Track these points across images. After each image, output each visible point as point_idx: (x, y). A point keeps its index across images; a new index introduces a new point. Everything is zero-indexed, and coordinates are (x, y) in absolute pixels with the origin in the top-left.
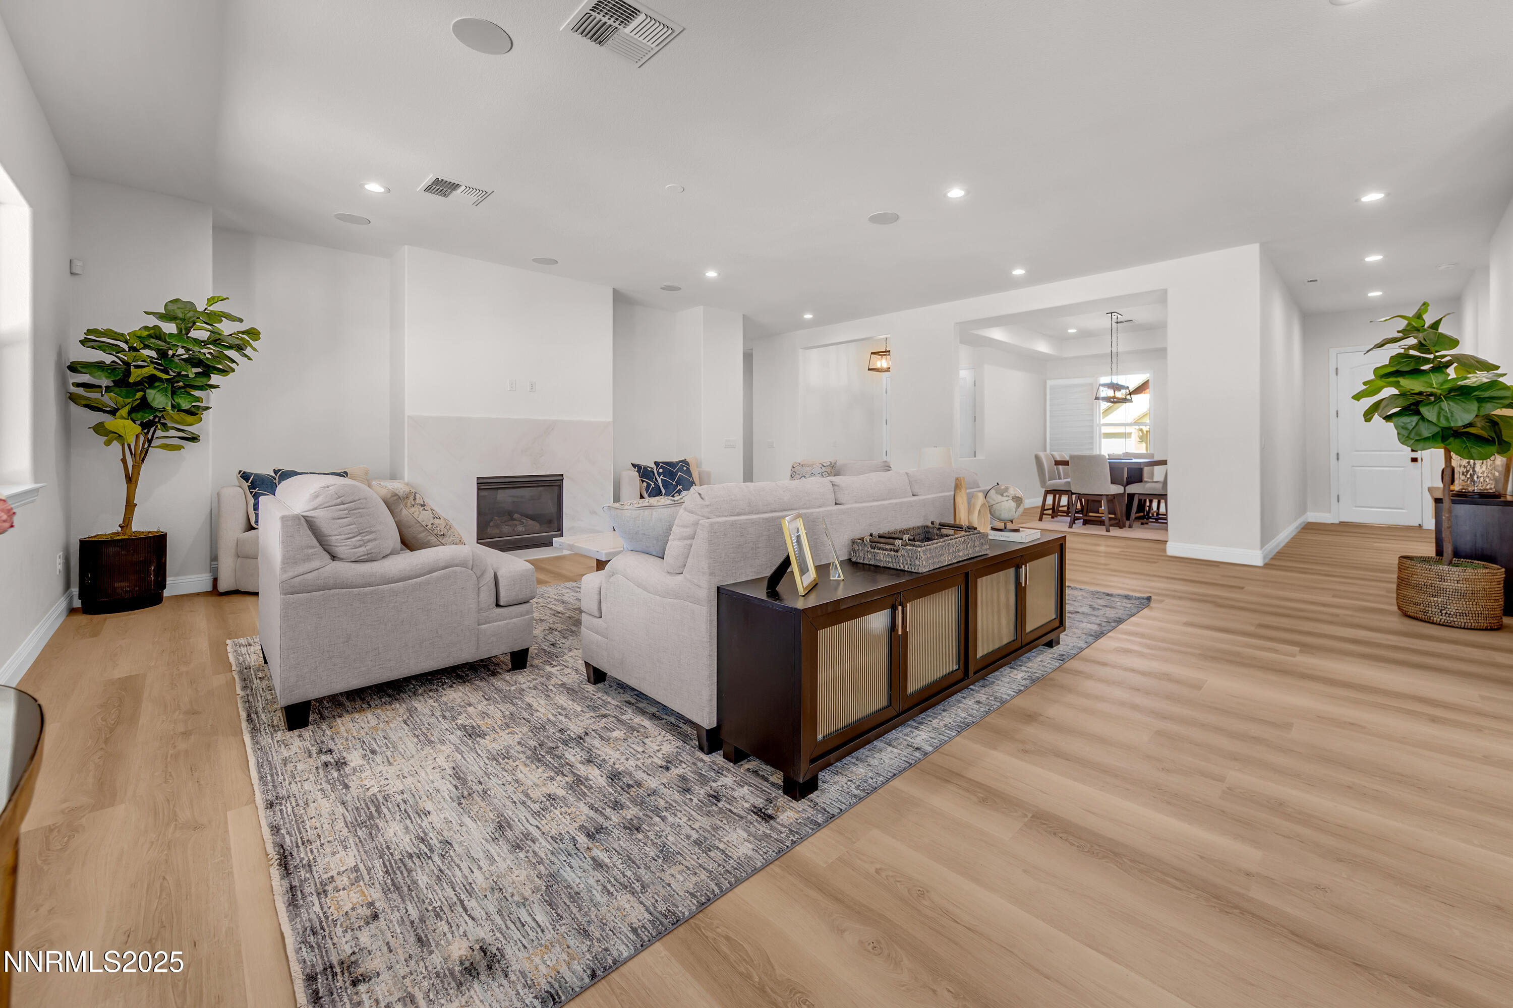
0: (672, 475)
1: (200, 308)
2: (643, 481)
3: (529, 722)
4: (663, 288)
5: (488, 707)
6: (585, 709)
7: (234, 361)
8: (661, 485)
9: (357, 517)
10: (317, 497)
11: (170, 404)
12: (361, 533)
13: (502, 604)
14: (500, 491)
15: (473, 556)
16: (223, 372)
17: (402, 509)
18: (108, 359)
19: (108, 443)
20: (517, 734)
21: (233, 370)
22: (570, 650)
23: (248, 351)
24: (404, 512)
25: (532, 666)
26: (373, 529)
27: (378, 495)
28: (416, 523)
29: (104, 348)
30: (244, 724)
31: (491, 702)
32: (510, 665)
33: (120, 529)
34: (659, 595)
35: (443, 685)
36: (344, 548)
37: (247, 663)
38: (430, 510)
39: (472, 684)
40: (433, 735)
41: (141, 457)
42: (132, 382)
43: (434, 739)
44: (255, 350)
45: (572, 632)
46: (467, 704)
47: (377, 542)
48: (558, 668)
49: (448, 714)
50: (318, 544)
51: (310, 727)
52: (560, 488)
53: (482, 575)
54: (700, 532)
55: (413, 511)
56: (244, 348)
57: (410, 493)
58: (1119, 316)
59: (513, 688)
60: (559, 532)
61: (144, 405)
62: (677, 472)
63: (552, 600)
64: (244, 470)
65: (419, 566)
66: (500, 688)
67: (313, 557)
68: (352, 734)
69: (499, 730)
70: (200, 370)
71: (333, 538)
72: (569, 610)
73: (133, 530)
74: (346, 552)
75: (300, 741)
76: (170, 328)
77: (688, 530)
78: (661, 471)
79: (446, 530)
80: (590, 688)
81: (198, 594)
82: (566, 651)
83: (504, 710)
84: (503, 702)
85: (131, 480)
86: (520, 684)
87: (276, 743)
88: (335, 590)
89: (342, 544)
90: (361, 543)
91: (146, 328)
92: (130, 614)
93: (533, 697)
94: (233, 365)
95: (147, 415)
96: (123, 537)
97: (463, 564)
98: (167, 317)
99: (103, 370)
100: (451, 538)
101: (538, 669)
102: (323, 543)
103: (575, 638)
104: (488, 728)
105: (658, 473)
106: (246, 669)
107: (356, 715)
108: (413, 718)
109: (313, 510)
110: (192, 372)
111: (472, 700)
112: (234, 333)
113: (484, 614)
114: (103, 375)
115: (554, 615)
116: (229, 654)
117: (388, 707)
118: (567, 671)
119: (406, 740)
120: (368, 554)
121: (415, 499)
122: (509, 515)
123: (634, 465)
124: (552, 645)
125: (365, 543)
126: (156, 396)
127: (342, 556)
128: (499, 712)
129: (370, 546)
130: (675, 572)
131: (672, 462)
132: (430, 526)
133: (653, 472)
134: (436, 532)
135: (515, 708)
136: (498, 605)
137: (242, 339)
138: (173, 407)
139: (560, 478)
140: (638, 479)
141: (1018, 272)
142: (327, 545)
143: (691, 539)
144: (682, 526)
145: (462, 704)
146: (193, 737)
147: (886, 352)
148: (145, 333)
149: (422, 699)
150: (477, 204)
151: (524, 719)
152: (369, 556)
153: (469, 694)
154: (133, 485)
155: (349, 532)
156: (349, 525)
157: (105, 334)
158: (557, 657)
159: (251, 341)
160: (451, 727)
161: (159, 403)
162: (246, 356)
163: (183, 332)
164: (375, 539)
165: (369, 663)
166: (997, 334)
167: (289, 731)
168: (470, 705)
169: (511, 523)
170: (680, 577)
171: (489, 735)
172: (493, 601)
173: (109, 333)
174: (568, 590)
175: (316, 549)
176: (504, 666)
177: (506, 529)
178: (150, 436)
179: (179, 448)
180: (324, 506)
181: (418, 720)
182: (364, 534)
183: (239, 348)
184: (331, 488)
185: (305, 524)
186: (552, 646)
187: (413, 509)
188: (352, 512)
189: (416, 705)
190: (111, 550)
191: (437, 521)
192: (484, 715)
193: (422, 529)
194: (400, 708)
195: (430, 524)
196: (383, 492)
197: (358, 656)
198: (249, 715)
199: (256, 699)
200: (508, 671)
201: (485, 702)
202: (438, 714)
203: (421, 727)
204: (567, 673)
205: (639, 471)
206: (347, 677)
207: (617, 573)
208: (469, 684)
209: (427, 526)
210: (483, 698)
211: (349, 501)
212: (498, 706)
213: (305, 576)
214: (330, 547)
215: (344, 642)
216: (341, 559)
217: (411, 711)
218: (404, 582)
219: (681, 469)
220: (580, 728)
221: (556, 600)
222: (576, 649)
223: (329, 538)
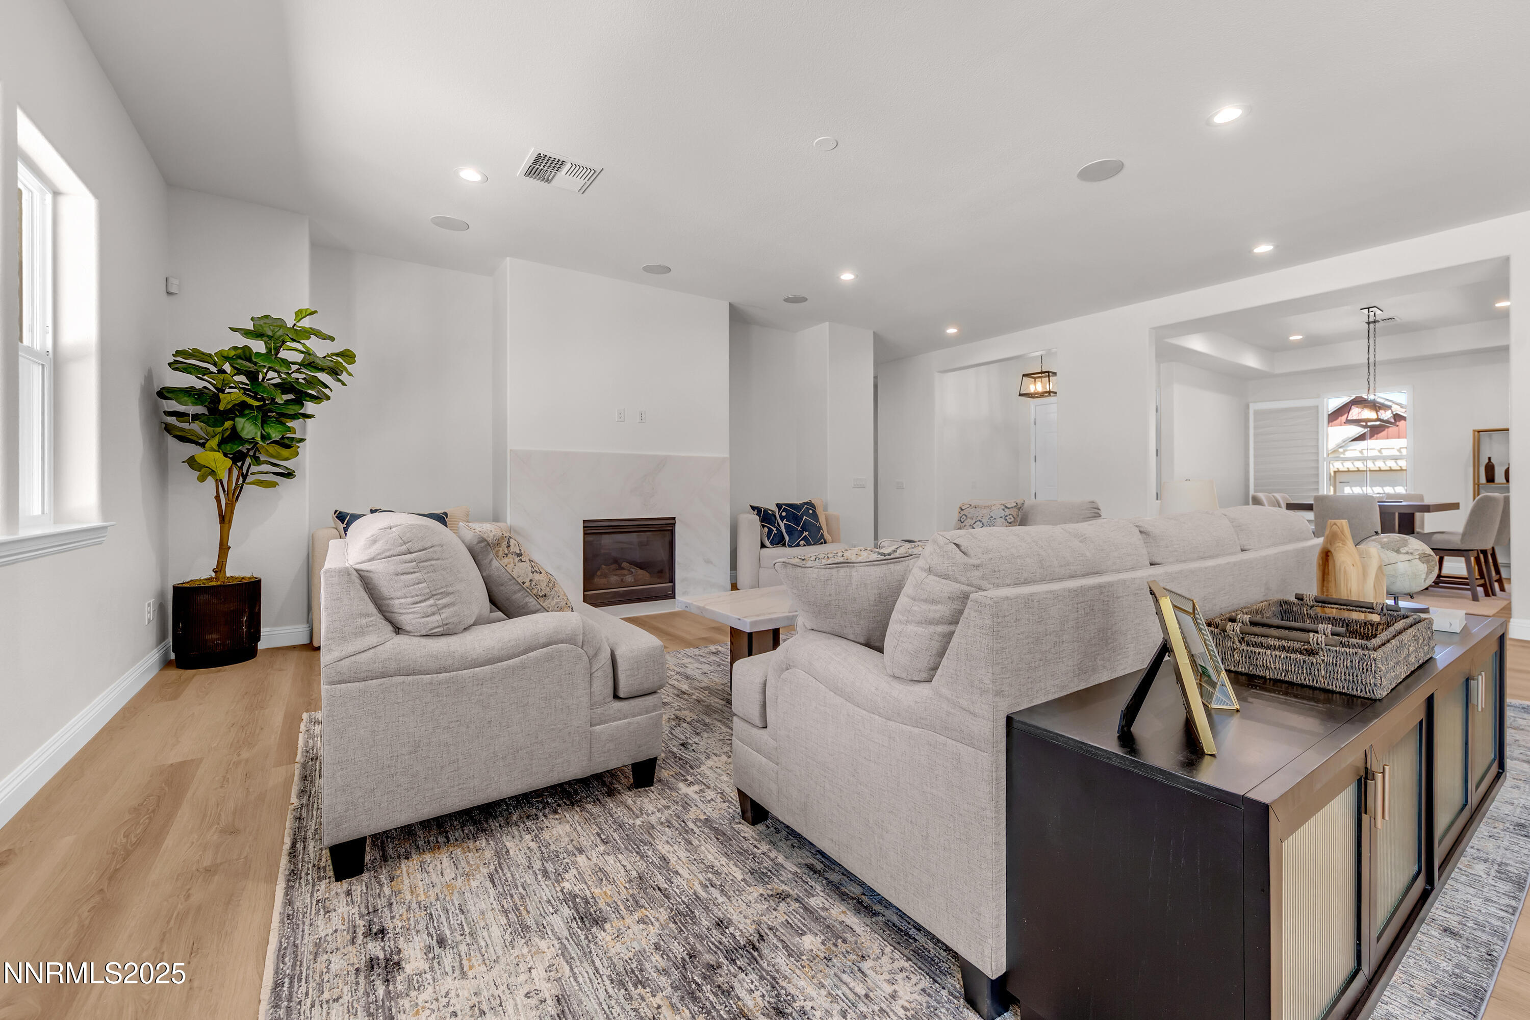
0: (796, 519)
1: (290, 325)
2: (763, 526)
3: (668, 898)
5: (606, 857)
6: (748, 877)
7: (326, 387)
8: (784, 531)
9: (428, 573)
10: (374, 542)
11: (259, 434)
12: (435, 595)
13: (622, 696)
14: (604, 536)
15: (584, 627)
16: (316, 399)
17: (492, 560)
18: (199, 384)
19: (202, 479)
20: (652, 923)
21: (328, 398)
22: (708, 757)
23: (344, 377)
24: (495, 563)
25: (660, 781)
26: (450, 589)
27: (463, 542)
28: (511, 580)
29: (190, 370)
30: (284, 861)
31: (609, 846)
32: (631, 777)
33: (213, 575)
34: (880, 715)
35: (544, 808)
36: (411, 616)
37: (315, 750)
38: (528, 562)
39: (583, 809)
40: (528, 912)
41: (234, 496)
42: (222, 409)
43: (530, 922)
44: (350, 374)
45: (705, 725)
46: (577, 849)
47: (456, 608)
48: (696, 788)
49: (550, 867)
50: (375, 611)
51: (365, 876)
52: (672, 533)
53: (596, 655)
54: (973, 614)
55: (506, 563)
56: (339, 372)
57: (502, 538)
58: (1378, 312)
59: (638, 822)
60: (671, 584)
61: (234, 436)
62: (802, 515)
63: (673, 673)
64: (341, 509)
65: (513, 643)
66: (619, 820)
67: (368, 629)
68: (417, 896)
69: (624, 912)
70: (291, 397)
71: (397, 602)
72: (696, 689)
73: (228, 575)
74: (413, 622)
75: (347, 905)
76: (258, 346)
77: (939, 607)
78: (784, 514)
79: (548, 589)
80: (747, 830)
81: (294, 648)
82: (703, 757)
83: (629, 867)
84: (626, 848)
85: (225, 519)
86: (648, 815)
87: (314, 903)
88: (399, 677)
89: (408, 611)
90: (434, 609)
91: (235, 348)
92: (219, 671)
93: (668, 842)
94: (327, 391)
95: (236, 446)
96: (214, 583)
97: (571, 640)
98: (256, 334)
99: (190, 395)
100: (555, 600)
101: (670, 788)
102: (384, 608)
103: (710, 735)
104: (609, 905)
105: (781, 516)
106: (312, 760)
107: (428, 857)
108: (502, 870)
109: (370, 560)
110: (282, 398)
111: (585, 843)
112: (328, 355)
113: (599, 711)
114: (189, 401)
115: (678, 696)
116: (300, 734)
117: (471, 844)
118: (710, 794)
119: (490, 915)
120: (443, 625)
121: (508, 546)
122: (617, 563)
123: (753, 508)
124: (683, 745)
125: (439, 610)
126: (246, 425)
127: (407, 628)
128: (622, 871)
129: (446, 613)
130: (910, 677)
131: (796, 505)
132: (527, 584)
133: (775, 516)
134: (535, 591)
135: (645, 864)
136: (616, 697)
137: (337, 362)
138: (263, 438)
139: (671, 522)
140: (759, 523)
141: (1263, 249)
142: (388, 612)
143: (951, 623)
144: (926, 601)
145: (570, 848)
146: (216, 878)
147: (1042, 373)
148: (232, 353)
149: (517, 833)
150: (584, 190)
151: (659, 888)
152: (445, 627)
153: (579, 828)
154: (226, 526)
155: (419, 592)
156: (418, 584)
157: (193, 356)
158: (692, 768)
159: (344, 364)
160: (555, 896)
161: (248, 433)
162: (339, 380)
163: (272, 352)
164: (452, 604)
165: (445, 781)
166: (1197, 343)
167: (337, 881)
168: (581, 851)
169: (619, 572)
170: (924, 690)
171: (611, 921)
172: (610, 691)
173: (195, 354)
174: (690, 660)
175: (372, 619)
176: (623, 780)
177: (614, 579)
178: (244, 471)
179: (273, 485)
180: (383, 556)
181: (509, 875)
182: (439, 596)
183: (334, 372)
184: (393, 529)
185: (357, 581)
186: (682, 748)
187: (506, 560)
188: (422, 564)
189: (508, 844)
190: (202, 598)
191: (537, 577)
192: (601, 874)
193: (518, 587)
194: (486, 847)
195: (527, 581)
196: (469, 536)
197: (430, 772)
198: (294, 845)
199: (310, 813)
200: (630, 788)
201: (602, 848)
202: (537, 865)
203: (513, 891)
204: (709, 798)
205: (759, 514)
206: (415, 803)
207: (794, 666)
208: (578, 809)
209: (524, 583)
210: (598, 839)
211: (417, 549)
212: (620, 856)
213: (357, 657)
214: (393, 615)
215: (411, 753)
216: (407, 633)
217: (501, 855)
218: (493, 666)
219: (806, 513)
220: (748, 921)
221: (678, 673)
222: (716, 755)
223: (390, 602)
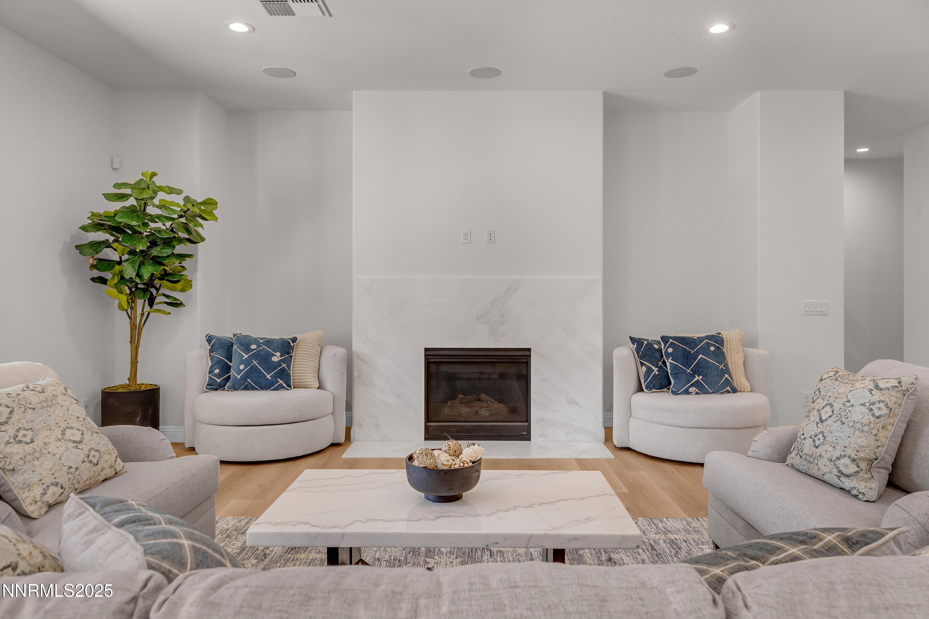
2: (642, 364)
4: (668, 75)
8: (669, 373)
33: (128, 382)
41: (141, 321)
52: (528, 364)
60: (526, 424)
62: (697, 353)
73: (138, 382)
78: (670, 350)
85: (134, 340)
105: (667, 352)
123: (634, 340)
131: (691, 339)
133: (660, 351)
137: (203, 209)
138: (139, 277)
139: (527, 353)
140: (637, 359)
169: (474, 403)
177: (465, 411)
179: (169, 313)
205: (638, 348)
219: (705, 350)
